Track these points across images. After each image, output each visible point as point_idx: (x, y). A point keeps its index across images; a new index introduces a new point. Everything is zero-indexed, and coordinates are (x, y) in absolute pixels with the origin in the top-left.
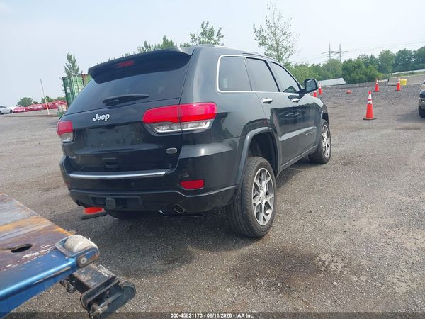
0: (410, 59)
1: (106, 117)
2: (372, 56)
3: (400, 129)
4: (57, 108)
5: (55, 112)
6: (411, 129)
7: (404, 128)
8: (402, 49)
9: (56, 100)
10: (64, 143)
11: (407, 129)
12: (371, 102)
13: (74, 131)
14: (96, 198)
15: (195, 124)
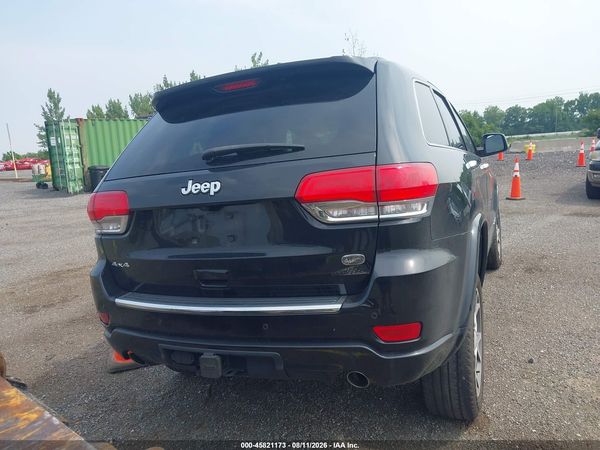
0: (523, 119)
1: (213, 187)
2: (476, 114)
3: (570, 215)
4: (29, 168)
5: (27, 174)
6: (588, 215)
7: (576, 214)
8: (513, 105)
9: (25, 157)
10: (103, 234)
11: (581, 215)
12: (518, 174)
13: (130, 213)
14: (173, 351)
15: (399, 207)
